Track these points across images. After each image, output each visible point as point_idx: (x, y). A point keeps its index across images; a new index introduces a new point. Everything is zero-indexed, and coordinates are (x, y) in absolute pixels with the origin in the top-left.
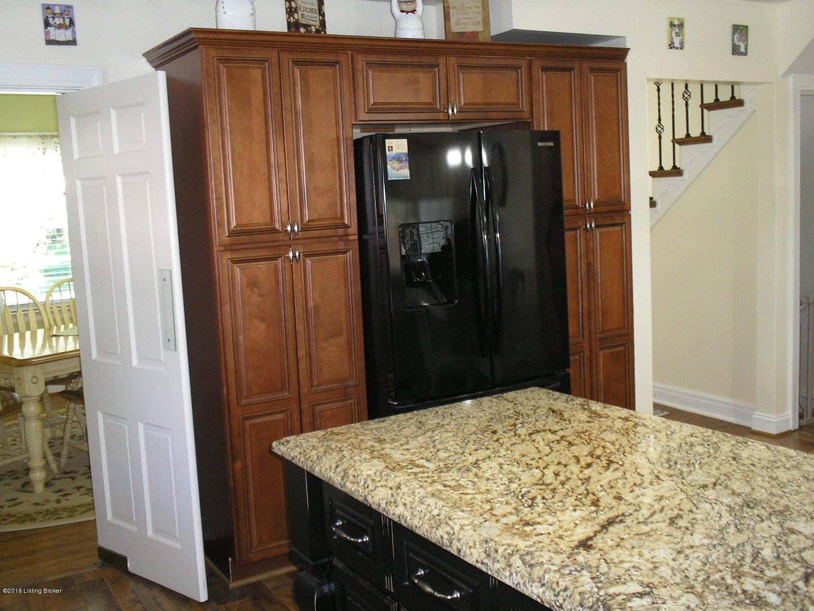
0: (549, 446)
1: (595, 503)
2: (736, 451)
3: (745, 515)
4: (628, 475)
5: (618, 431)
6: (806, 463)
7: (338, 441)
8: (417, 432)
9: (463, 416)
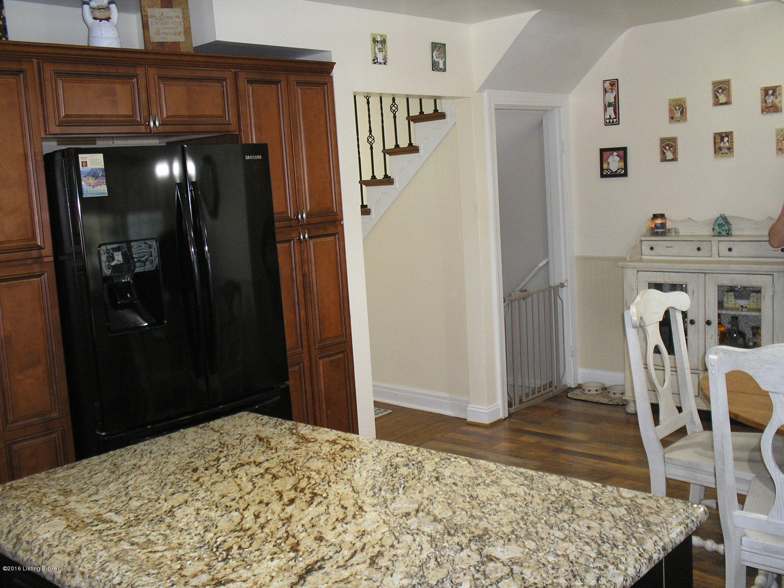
0: (252, 481)
1: (295, 548)
2: (439, 470)
3: (446, 544)
4: (331, 508)
5: (325, 457)
6: (505, 477)
7: (16, 497)
8: (109, 477)
9: (163, 452)
